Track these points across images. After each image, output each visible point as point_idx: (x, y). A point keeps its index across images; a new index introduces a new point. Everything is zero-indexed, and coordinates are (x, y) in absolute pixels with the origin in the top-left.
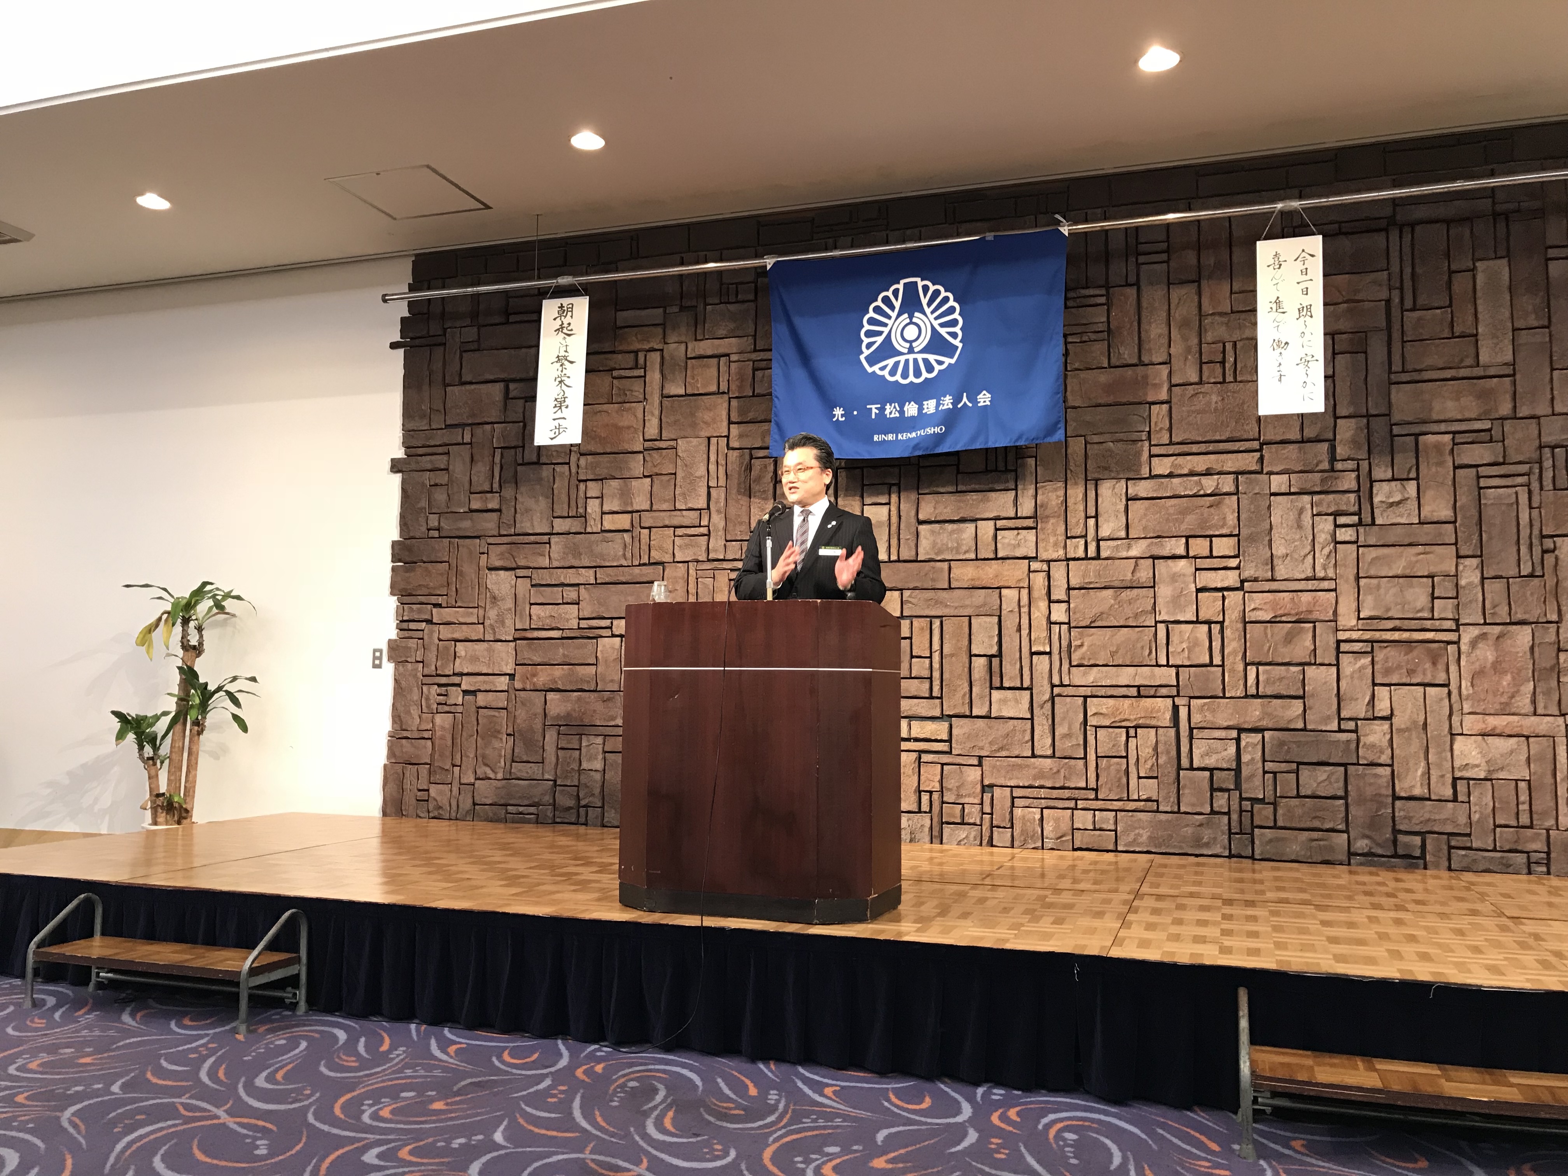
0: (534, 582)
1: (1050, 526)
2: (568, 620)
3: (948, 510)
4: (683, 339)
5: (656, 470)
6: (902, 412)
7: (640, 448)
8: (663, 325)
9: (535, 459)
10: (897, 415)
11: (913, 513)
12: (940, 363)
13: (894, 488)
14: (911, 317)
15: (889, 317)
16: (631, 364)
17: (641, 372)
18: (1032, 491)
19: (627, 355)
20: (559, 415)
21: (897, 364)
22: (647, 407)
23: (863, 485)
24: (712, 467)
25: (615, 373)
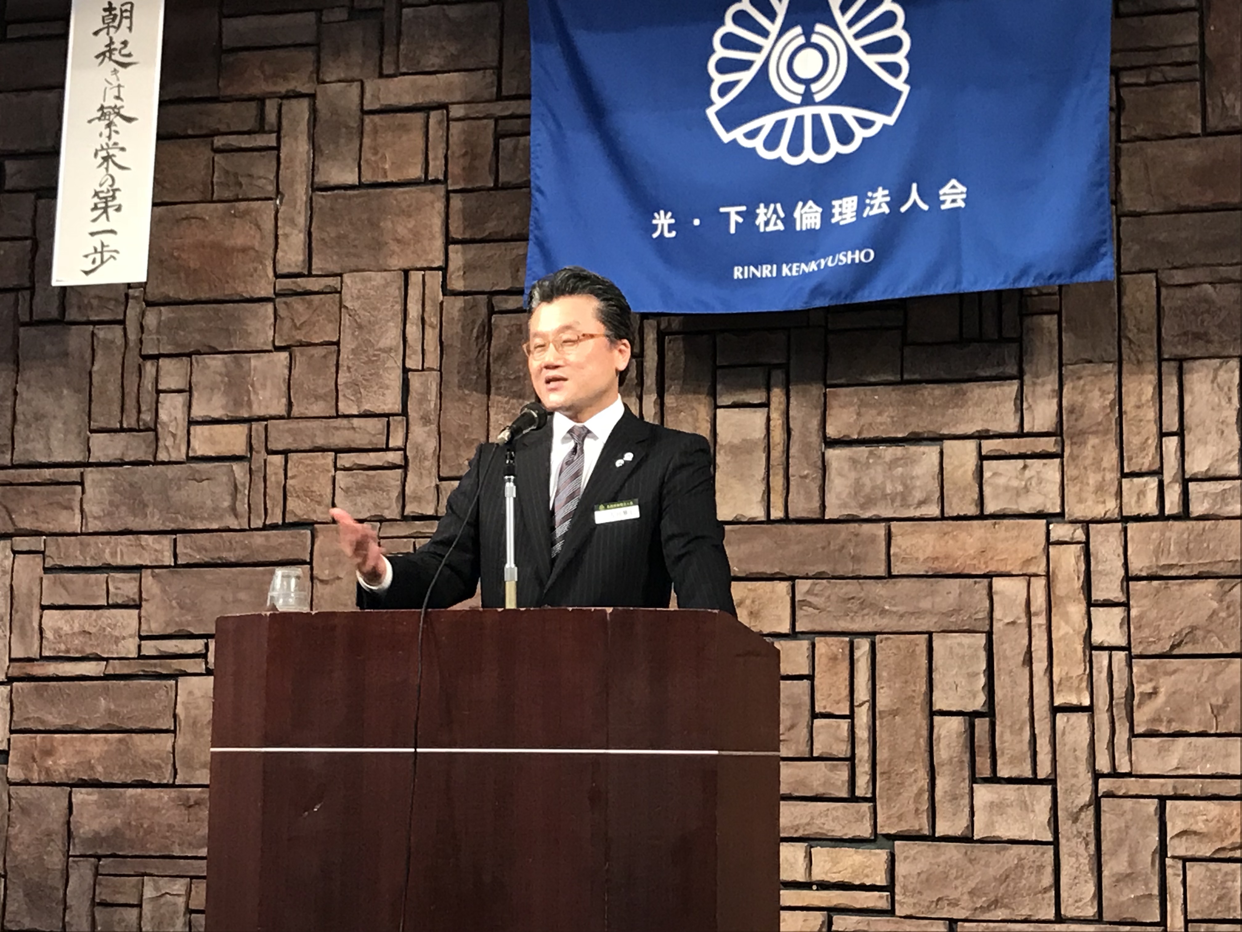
0: (49, 563)
1: (1088, 451)
2: (117, 640)
3: (885, 418)
4: (356, 73)
5: (300, 336)
6: (789, 221)
7: (268, 292)
8: (316, 46)
9: (54, 313)
10: (781, 227)
11: (815, 423)
12: (865, 124)
13: (778, 375)
14: (808, 33)
15: (765, 34)
16: (251, 124)
17: (270, 140)
18: (1050, 383)
19: (243, 106)
20: (102, 224)
21: (780, 125)
22: (282, 209)
23: (715, 368)
24: (413, 331)
25: (219, 141)
